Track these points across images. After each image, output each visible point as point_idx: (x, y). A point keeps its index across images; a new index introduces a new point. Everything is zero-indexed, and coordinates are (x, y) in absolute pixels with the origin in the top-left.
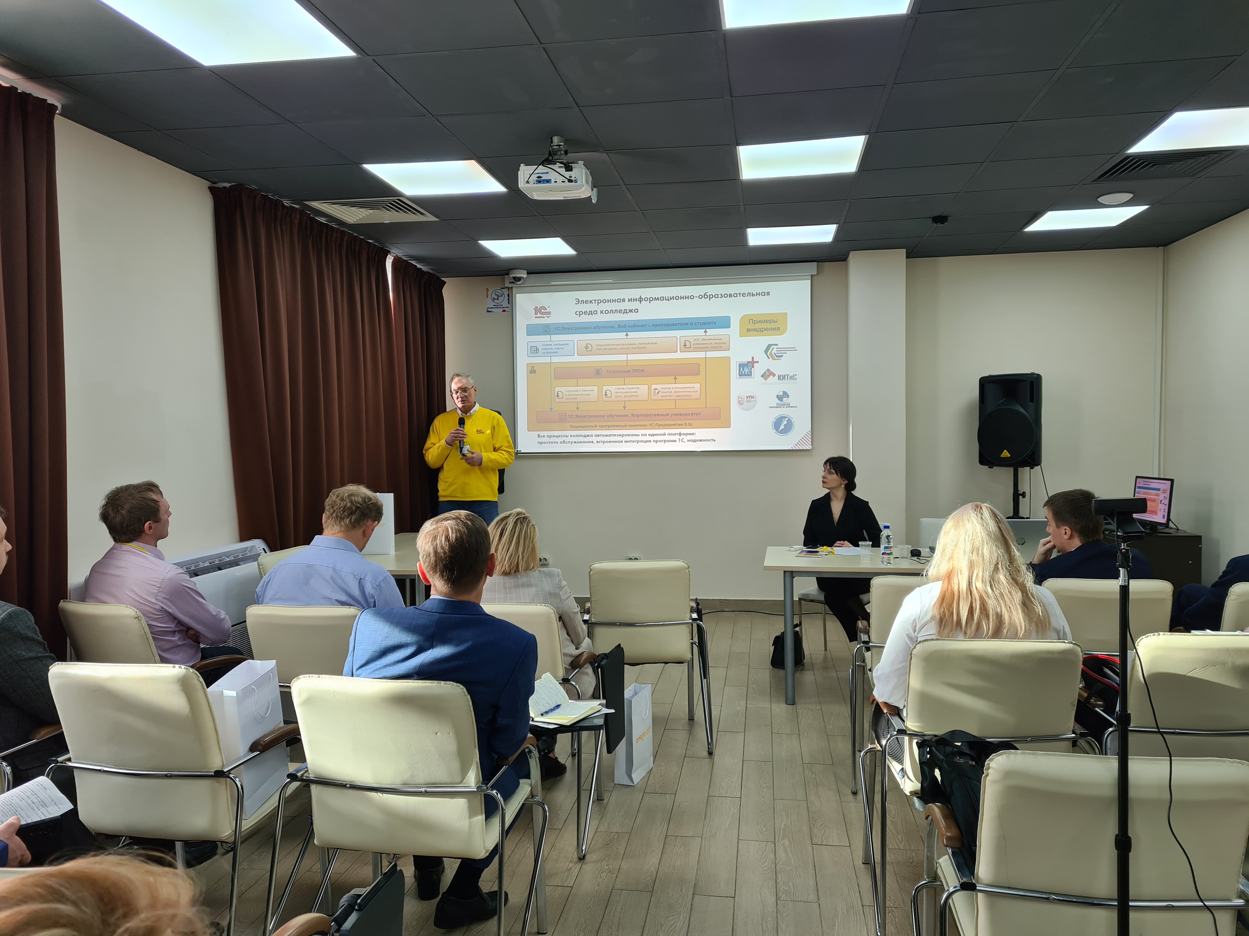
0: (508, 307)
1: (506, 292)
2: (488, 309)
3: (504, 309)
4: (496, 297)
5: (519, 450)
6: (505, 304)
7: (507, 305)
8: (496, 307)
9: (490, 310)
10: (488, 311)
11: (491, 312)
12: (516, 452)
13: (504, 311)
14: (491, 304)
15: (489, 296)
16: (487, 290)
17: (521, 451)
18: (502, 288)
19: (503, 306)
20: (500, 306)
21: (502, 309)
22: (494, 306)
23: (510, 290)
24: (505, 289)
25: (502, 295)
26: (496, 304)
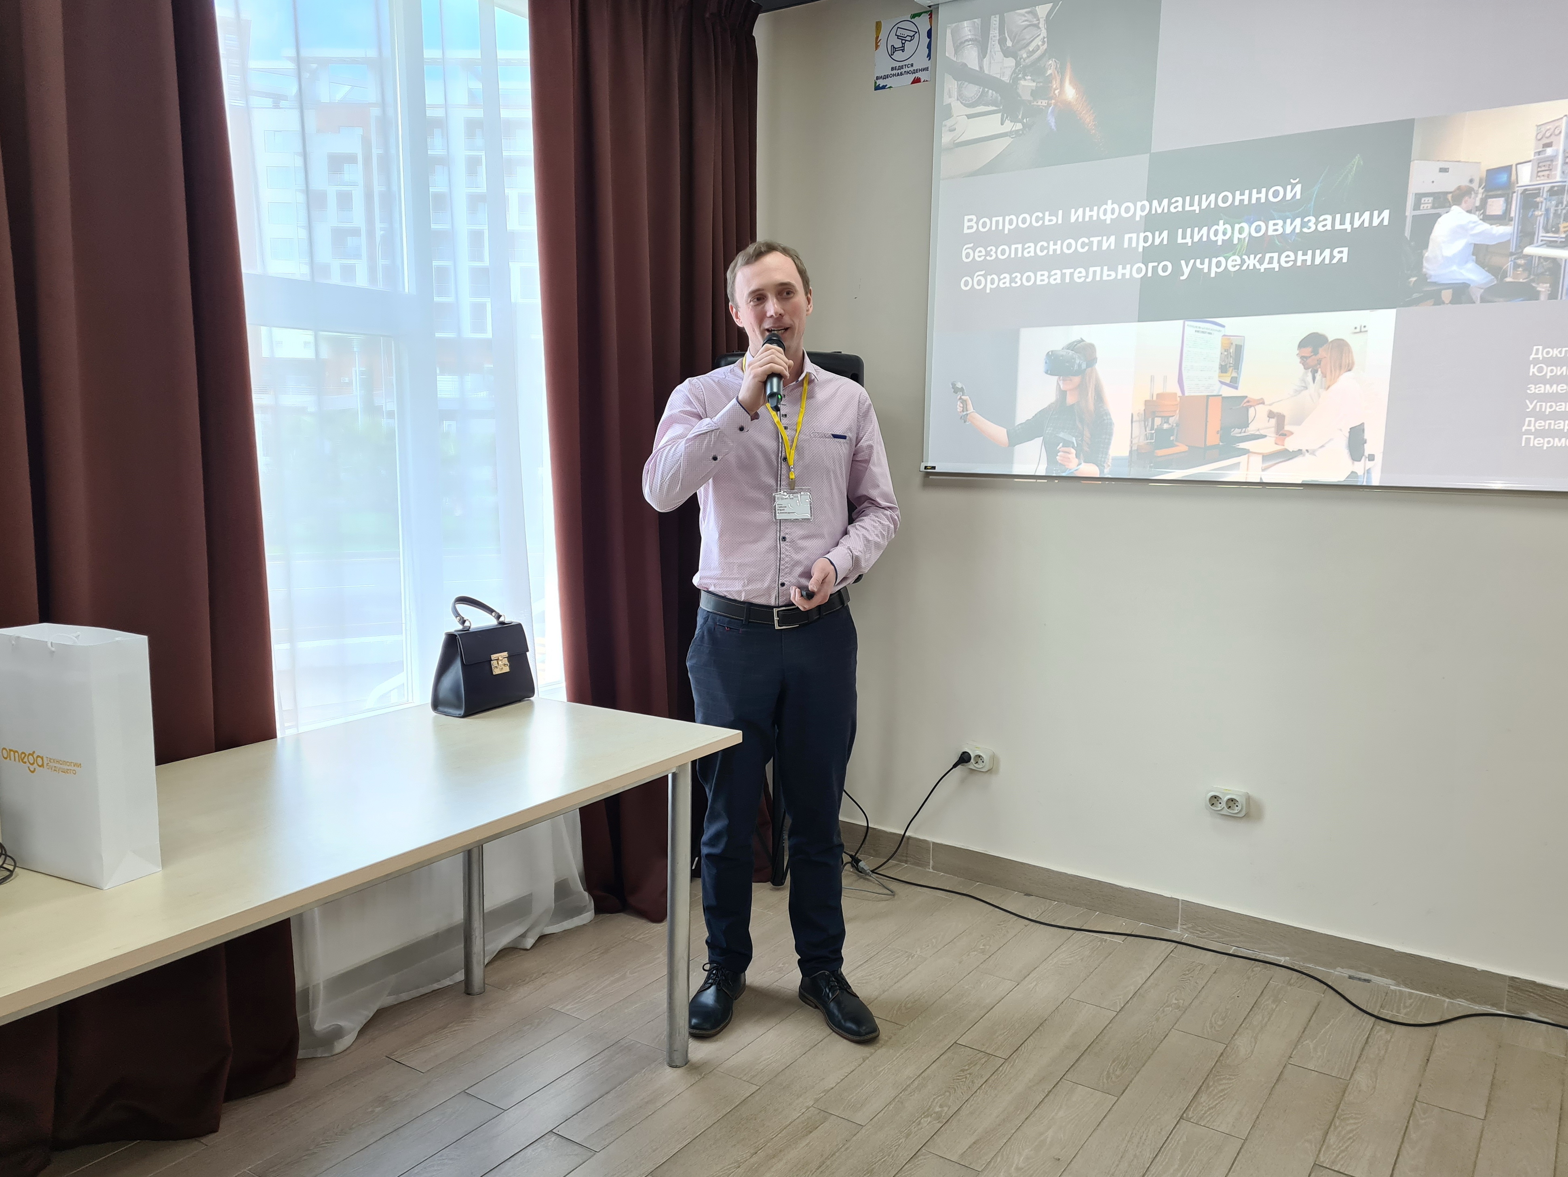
0: (927, 69)
1: (923, 23)
2: (878, 82)
3: (917, 75)
4: (898, 44)
5: (930, 464)
6: (920, 60)
7: (926, 63)
8: (898, 71)
9: (881, 83)
10: (877, 88)
11: (884, 87)
12: (922, 469)
13: (917, 81)
14: (883, 64)
15: (882, 44)
16: (878, 25)
17: (934, 468)
18: (914, 16)
19: (915, 68)
20: (907, 69)
21: (912, 77)
22: (892, 69)
23: (931, 15)
24: (919, 15)
25: (912, 34)
26: (898, 64)
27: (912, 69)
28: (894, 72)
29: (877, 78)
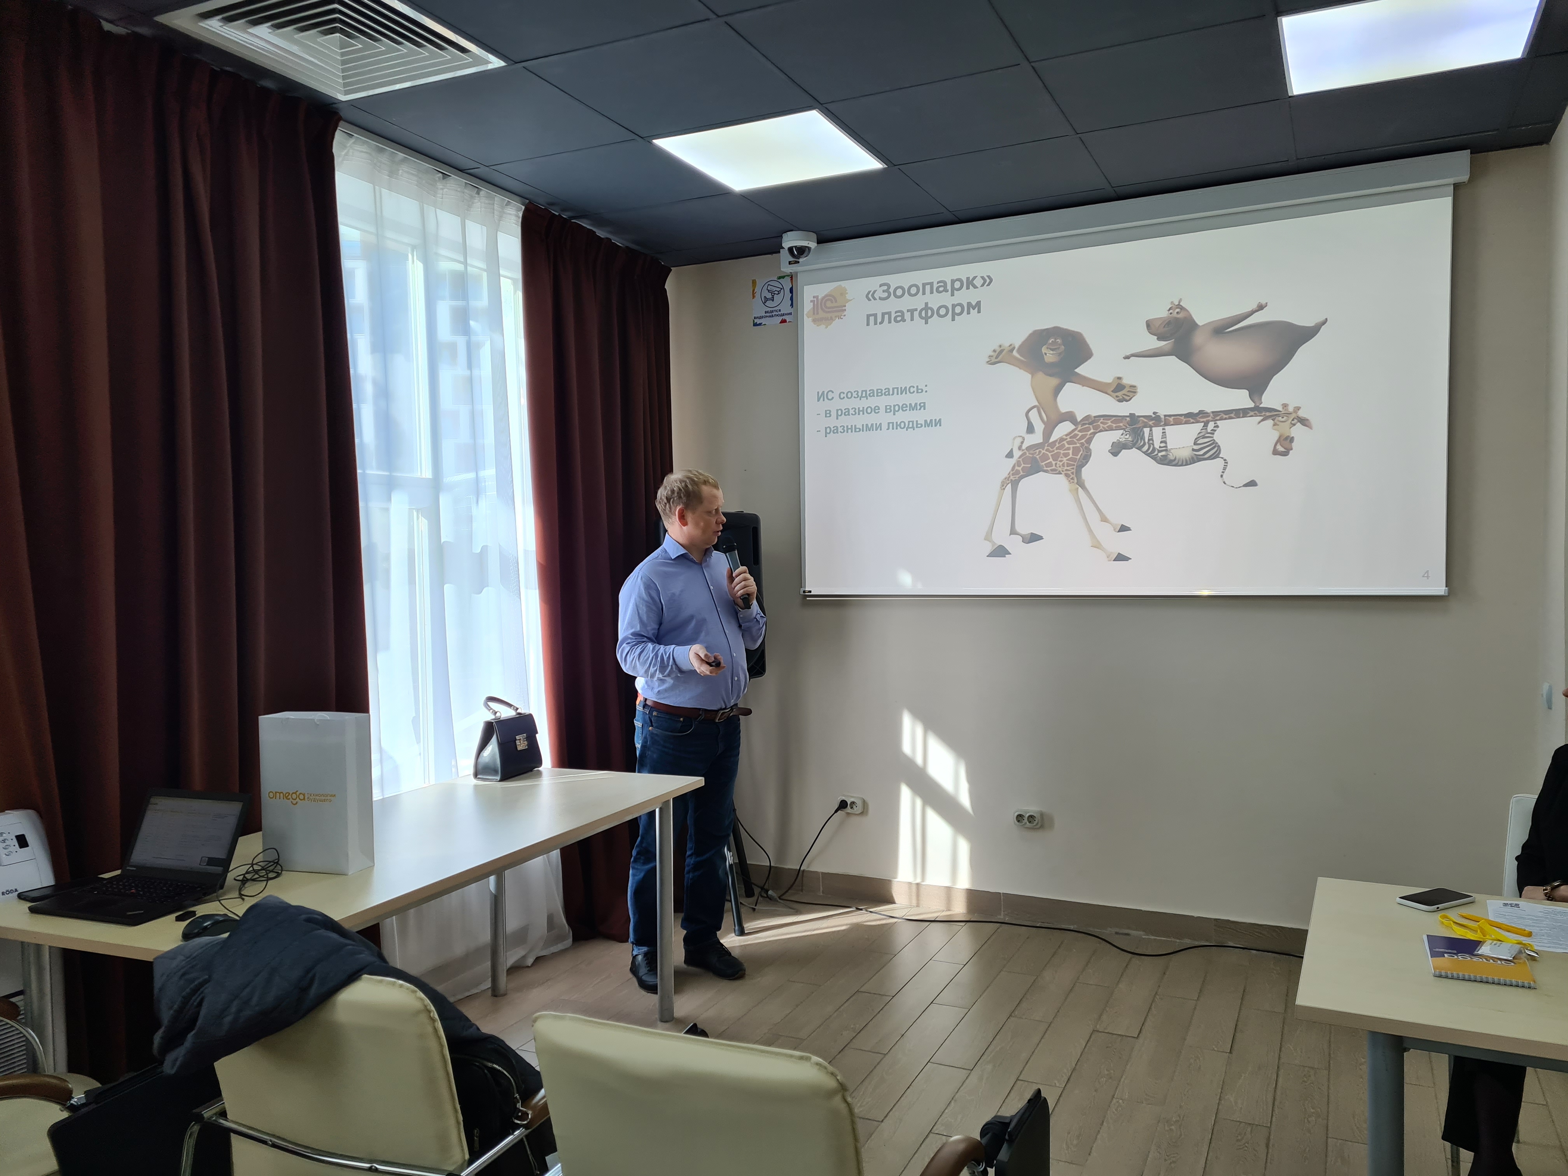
0: (791, 314)
1: (786, 284)
2: (756, 321)
3: (784, 317)
4: (769, 296)
5: (807, 589)
6: (785, 308)
7: (790, 310)
8: (770, 314)
9: (758, 321)
10: (755, 325)
11: (760, 324)
12: (802, 593)
13: (784, 321)
14: (759, 309)
15: (758, 295)
16: (754, 282)
17: (810, 592)
18: (780, 278)
19: (782, 312)
20: (776, 313)
21: (780, 319)
22: (766, 312)
23: (792, 278)
24: (783, 277)
25: (779, 289)
26: (769, 309)
27: (780, 313)
28: (767, 314)
29: (755, 318)
